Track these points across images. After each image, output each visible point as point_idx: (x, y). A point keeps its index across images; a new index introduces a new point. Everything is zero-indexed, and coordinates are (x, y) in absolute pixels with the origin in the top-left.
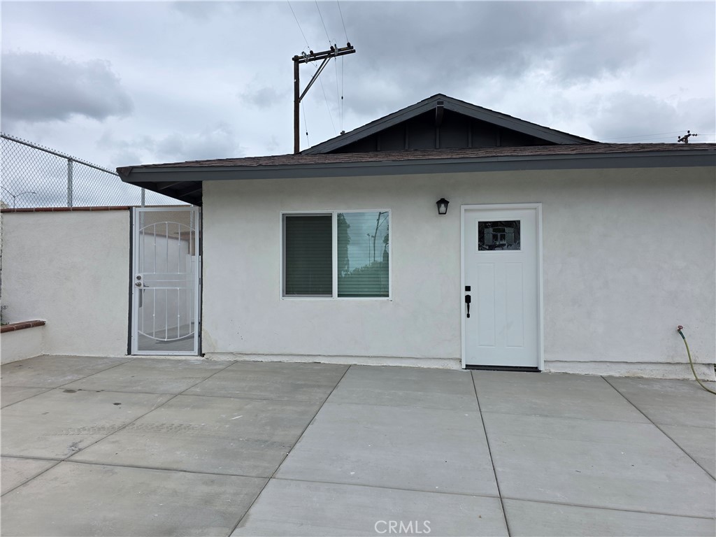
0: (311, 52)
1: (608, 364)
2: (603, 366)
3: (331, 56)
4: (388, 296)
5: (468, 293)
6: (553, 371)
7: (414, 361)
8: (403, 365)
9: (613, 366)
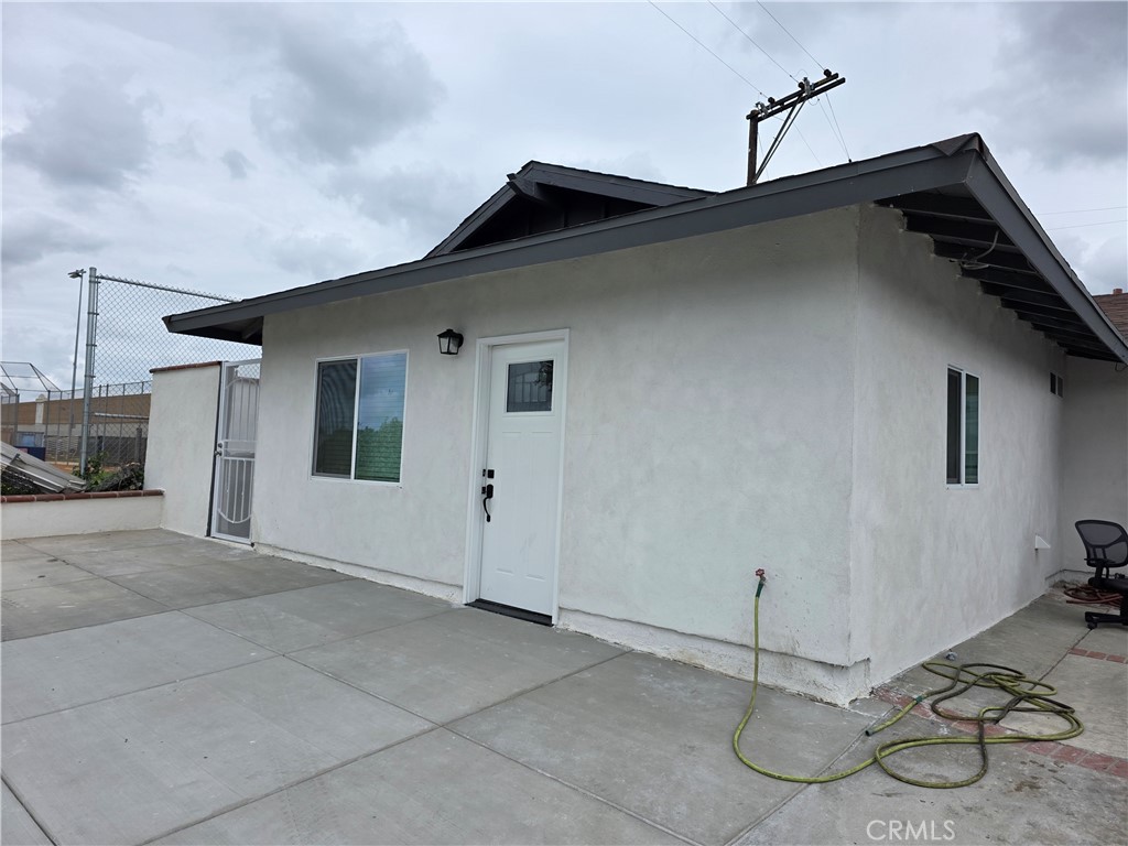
0: (771, 100)
1: (651, 630)
2: (645, 632)
3: (802, 100)
4: (397, 480)
5: (490, 481)
6: (572, 628)
7: (418, 583)
8: (408, 588)
9: (659, 635)
